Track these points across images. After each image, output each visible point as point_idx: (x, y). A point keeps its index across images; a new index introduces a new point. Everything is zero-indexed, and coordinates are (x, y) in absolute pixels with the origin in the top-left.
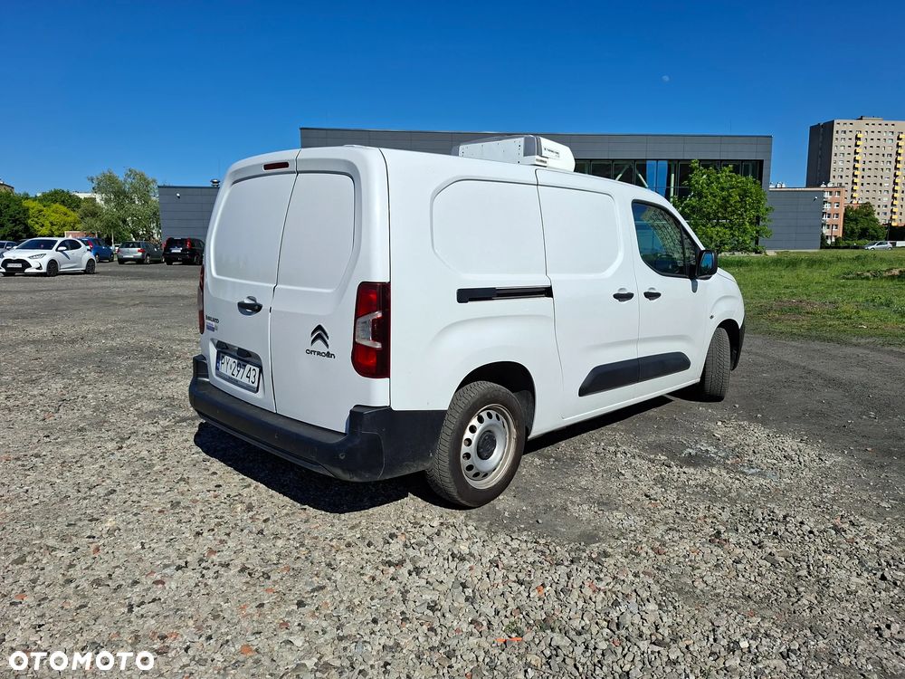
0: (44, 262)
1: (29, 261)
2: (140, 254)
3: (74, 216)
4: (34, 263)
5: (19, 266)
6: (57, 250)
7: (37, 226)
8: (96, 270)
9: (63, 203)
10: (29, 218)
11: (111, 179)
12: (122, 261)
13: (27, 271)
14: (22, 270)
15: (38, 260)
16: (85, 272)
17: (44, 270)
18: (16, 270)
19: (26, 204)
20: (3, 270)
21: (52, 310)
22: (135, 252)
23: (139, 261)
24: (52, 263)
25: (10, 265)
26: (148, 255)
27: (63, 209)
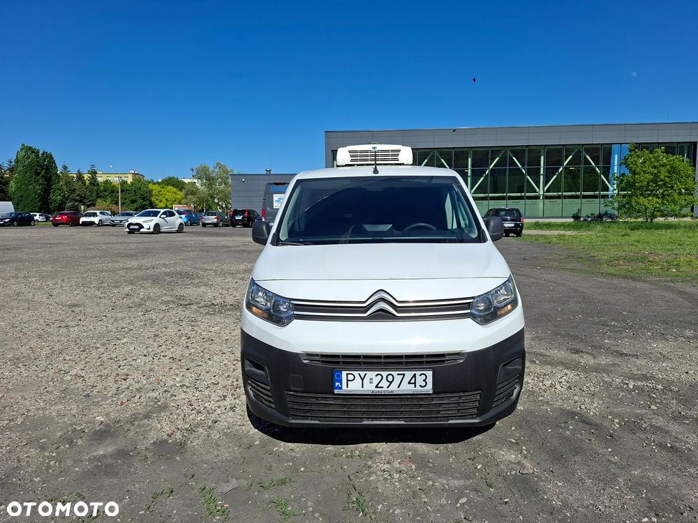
0: (152, 225)
1: (144, 224)
2: (216, 220)
3: (181, 194)
4: (146, 226)
5: (137, 227)
6: (160, 217)
7: (157, 202)
8: (184, 230)
9: (173, 185)
10: (152, 196)
11: (205, 169)
12: (204, 225)
13: (142, 230)
14: (138, 230)
15: (148, 223)
16: (177, 232)
17: (152, 230)
18: (135, 230)
19: (151, 186)
20: (128, 230)
21: (146, 253)
22: (213, 219)
23: (216, 225)
24: (157, 226)
25: (131, 227)
26: (221, 221)
27: (175, 190)
